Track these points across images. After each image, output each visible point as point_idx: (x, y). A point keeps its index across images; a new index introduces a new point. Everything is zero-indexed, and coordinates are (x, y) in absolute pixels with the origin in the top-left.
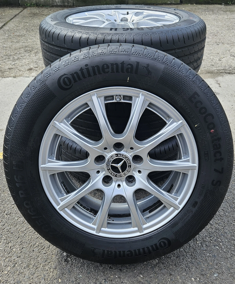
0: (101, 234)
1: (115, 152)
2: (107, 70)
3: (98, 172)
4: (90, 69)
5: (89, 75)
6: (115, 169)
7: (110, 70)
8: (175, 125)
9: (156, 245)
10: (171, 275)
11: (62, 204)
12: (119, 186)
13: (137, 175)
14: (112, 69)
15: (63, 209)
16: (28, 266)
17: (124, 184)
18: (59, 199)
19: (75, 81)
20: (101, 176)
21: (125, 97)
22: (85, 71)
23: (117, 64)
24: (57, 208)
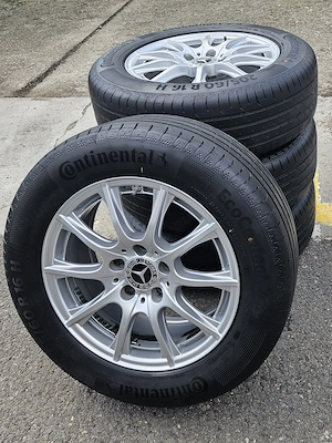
0: (120, 363)
1: (137, 256)
2: (115, 159)
3: (116, 280)
4: (96, 157)
5: (95, 164)
6: (136, 278)
7: (119, 158)
8: (207, 226)
9: (188, 386)
10: (219, 429)
11: (71, 317)
12: (143, 300)
13: (165, 288)
14: (122, 157)
15: (72, 324)
16: (40, 393)
17: (149, 299)
18: (68, 310)
19: (79, 170)
20: (119, 285)
21: (146, 189)
22: (90, 159)
23: (127, 152)
24: (65, 322)
